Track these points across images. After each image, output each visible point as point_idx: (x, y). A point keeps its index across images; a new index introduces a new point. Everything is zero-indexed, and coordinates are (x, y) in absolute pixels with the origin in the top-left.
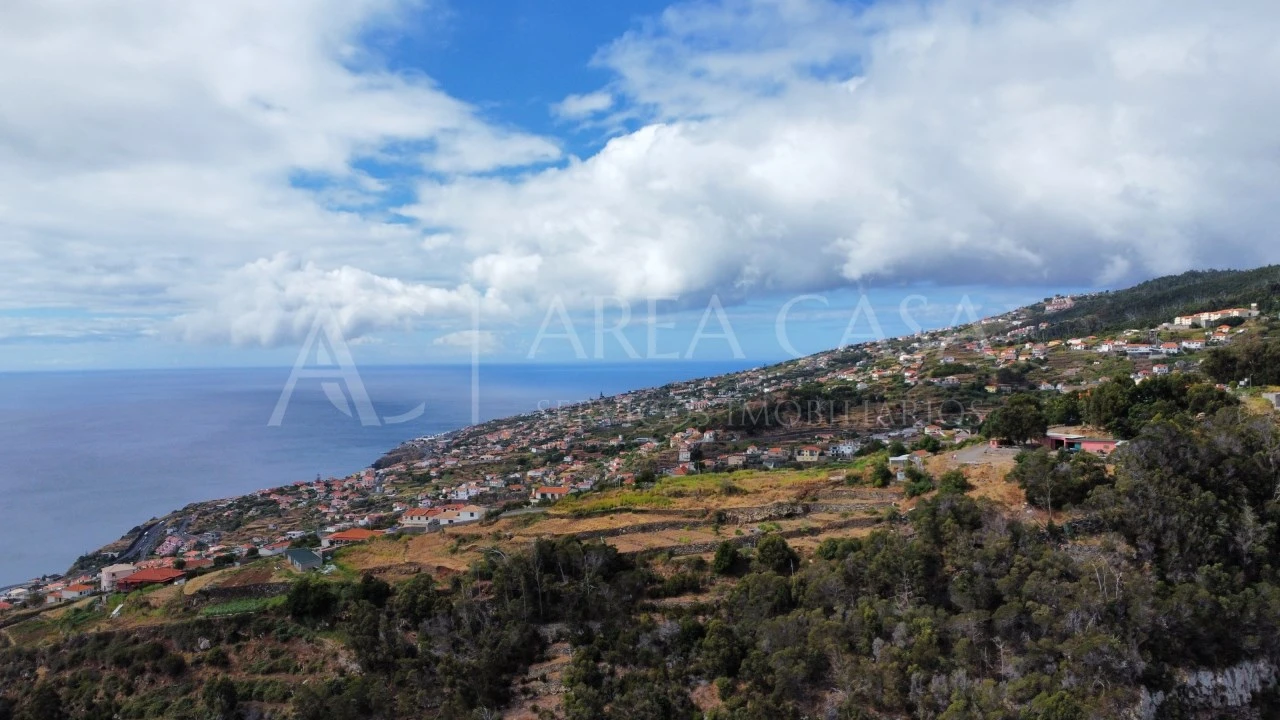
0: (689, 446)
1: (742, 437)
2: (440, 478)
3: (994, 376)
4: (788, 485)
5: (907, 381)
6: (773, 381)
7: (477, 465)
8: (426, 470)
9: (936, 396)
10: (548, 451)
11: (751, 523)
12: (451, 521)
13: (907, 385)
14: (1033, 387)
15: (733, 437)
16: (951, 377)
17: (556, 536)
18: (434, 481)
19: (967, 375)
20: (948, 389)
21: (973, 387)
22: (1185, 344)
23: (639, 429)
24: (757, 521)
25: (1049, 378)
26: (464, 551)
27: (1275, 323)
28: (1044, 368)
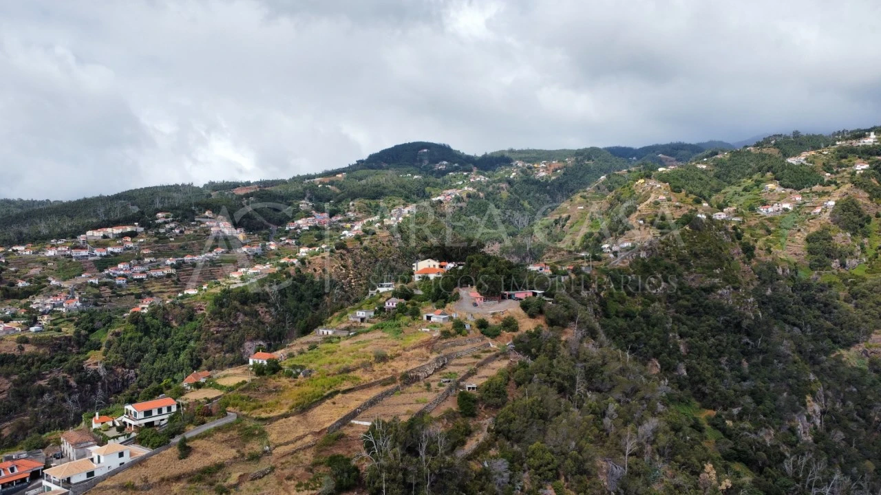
22: (110, 249)
27: (160, 236)
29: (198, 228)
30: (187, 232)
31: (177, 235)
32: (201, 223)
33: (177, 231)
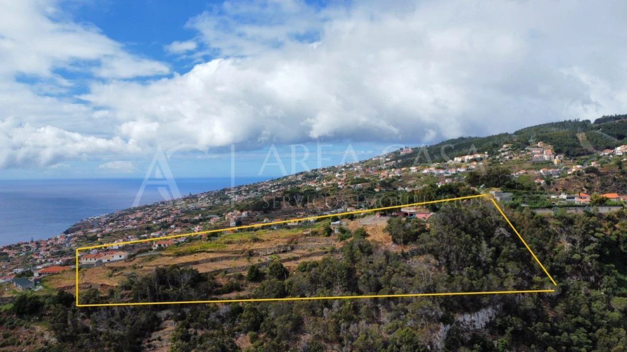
0: (235, 219)
1: (261, 214)
2: (102, 238)
3: (378, 184)
4: (284, 237)
5: (339, 186)
6: (276, 187)
7: (123, 231)
8: (95, 234)
9: (352, 193)
10: (162, 223)
11: (265, 255)
12: (109, 260)
13: (339, 188)
14: (395, 189)
15: (257, 214)
16: (359, 184)
17: (166, 266)
18: (99, 239)
19: (366, 184)
20: (358, 190)
21: (369, 189)
22: (458, 169)
23: (210, 211)
24: (269, 255)
25: (402, 185)
26: (116, 276)
27: (495, 161)
28: (400, 180)
29: (524, 155)
30: (514, 158)
31: (506, 161)
32: (529, 151)
33: (507, 157)
